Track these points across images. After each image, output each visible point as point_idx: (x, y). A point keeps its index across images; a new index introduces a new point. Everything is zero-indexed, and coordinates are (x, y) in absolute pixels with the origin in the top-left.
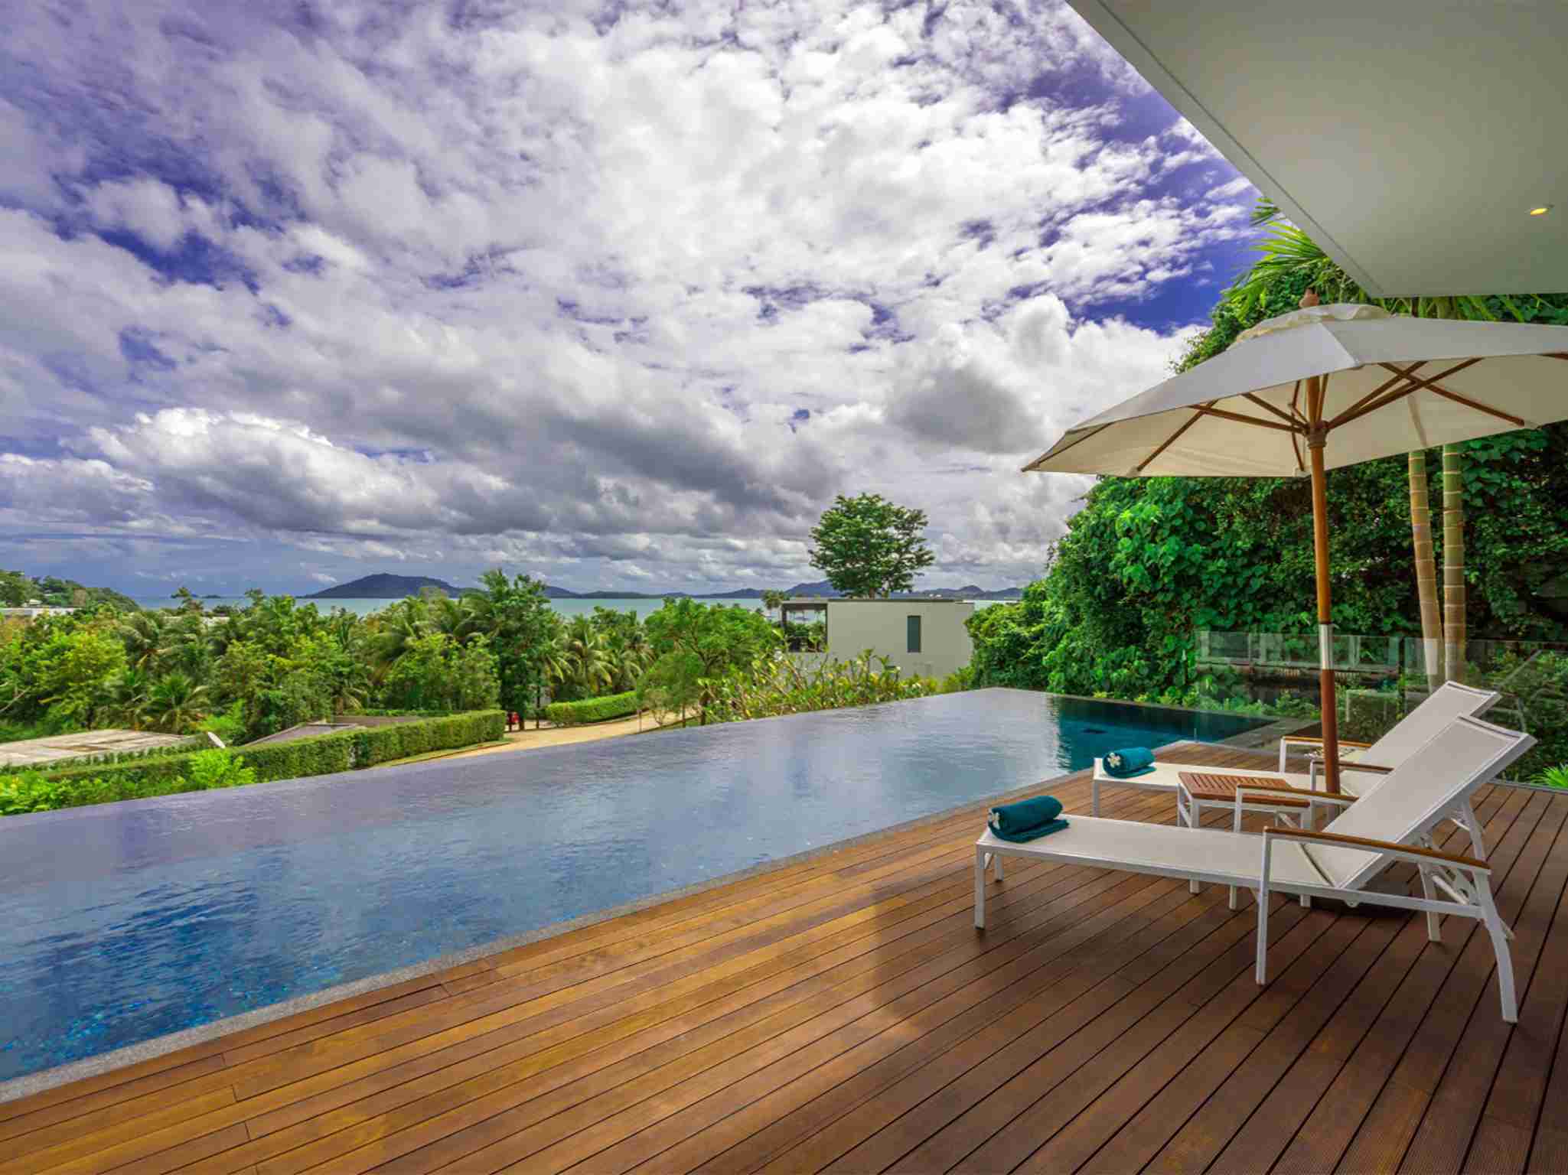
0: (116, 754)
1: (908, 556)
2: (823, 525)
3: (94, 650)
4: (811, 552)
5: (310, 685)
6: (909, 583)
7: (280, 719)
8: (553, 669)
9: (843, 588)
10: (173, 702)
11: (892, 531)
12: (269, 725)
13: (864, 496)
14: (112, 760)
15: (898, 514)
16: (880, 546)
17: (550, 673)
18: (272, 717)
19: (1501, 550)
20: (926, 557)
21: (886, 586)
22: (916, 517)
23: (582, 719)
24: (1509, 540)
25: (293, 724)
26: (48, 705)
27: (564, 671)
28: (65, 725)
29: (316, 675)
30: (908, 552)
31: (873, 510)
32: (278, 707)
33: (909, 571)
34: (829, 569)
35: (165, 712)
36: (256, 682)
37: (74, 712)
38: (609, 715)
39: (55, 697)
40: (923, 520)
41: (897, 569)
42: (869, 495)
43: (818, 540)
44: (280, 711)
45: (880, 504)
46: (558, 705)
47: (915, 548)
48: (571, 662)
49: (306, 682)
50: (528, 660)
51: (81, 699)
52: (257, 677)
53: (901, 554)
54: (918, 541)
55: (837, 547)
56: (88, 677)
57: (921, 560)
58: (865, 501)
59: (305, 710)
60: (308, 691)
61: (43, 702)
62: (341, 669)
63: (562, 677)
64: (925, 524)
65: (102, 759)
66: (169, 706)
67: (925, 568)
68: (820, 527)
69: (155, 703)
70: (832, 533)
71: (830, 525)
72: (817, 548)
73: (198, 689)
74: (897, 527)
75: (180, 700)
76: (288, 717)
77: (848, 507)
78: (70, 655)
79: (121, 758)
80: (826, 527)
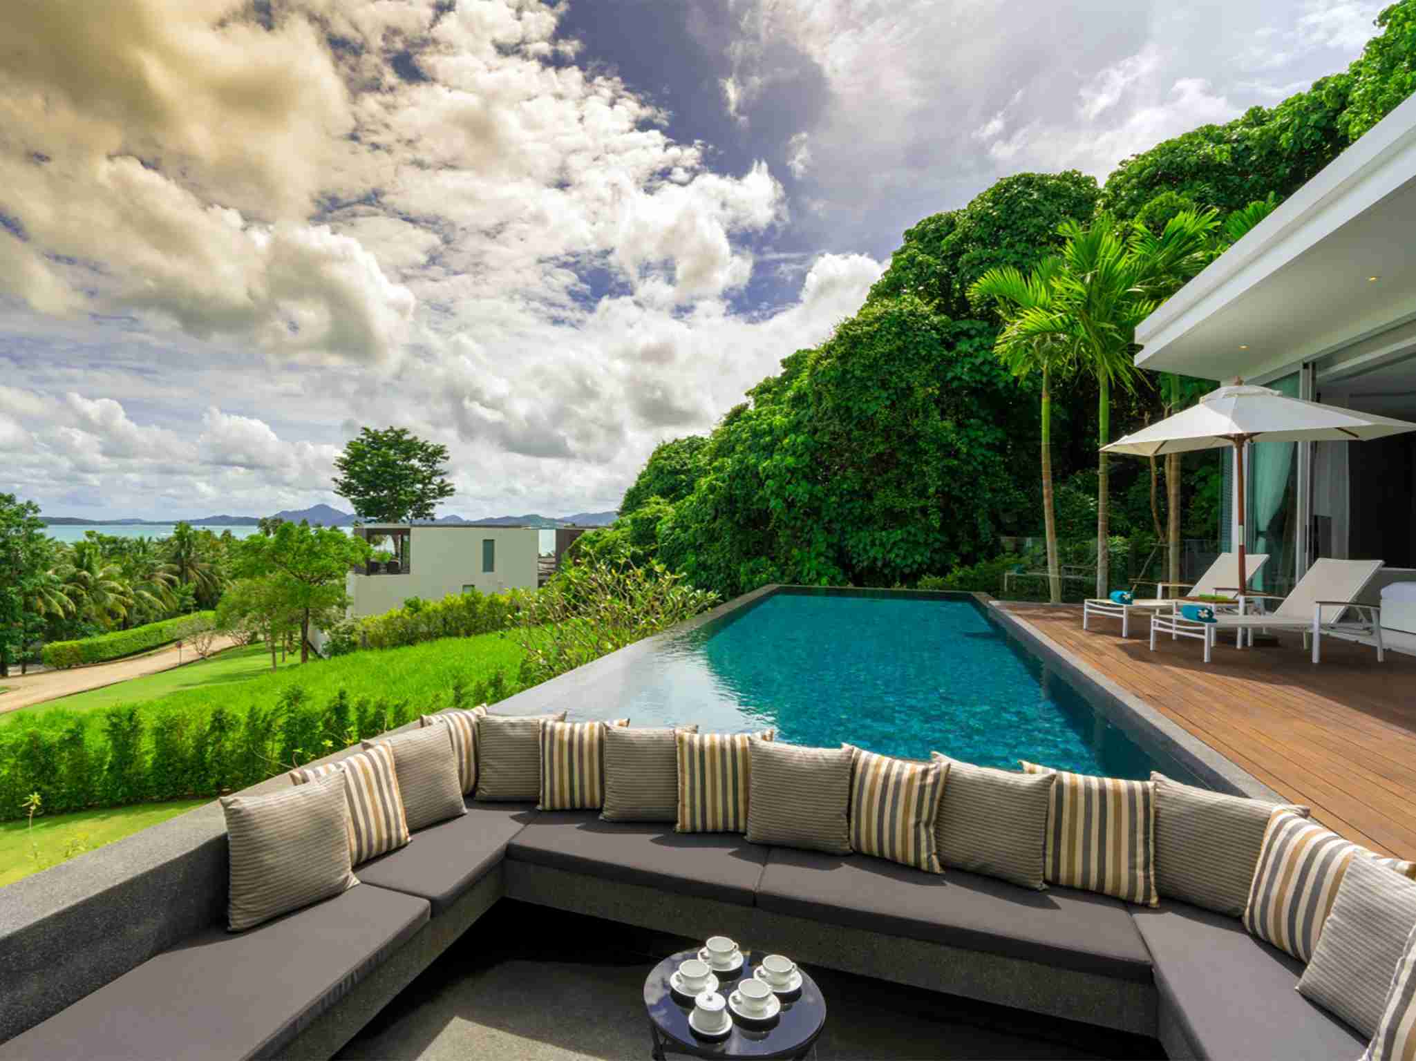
1: (431, 487)
2: (348, 454)
4: (336, 480)
6: (431, 511)
8: (48, 604)
9: (367, 515)
11: (415, 462)
13: (392, 430)
15: (422, 447)
16: (406, 477)
17: (44, 609)
19: (989, 495)
20: (448, 488)
21: (410, 513)
22: (439, 451)
23: (93, 658)
24: (993, 490)
27: (64, 607)
30: (430, 483)
31: (400, 443)
33: (432, 501)
34: (353, 497)
38: (127, 651)
40: (445, 455)
41: (420, 499)
42: (396, 429)
43: (342, 468)
45: (406, 437)
46: (57, 644)
47: (436, 480)
48: (73, 596)
50: (17, 594)
53: (425, 485)
54: (441, 474)
55: (365, 476)
57: (443, 491)
58: (390, 434)
63: (61, 613)
64: (447, 458)
67: (447, 497)
68: (345, 456)
70: (360, 463)
71: (357, 455)
72: (341, 476)
74: (420, 460)
77: (374, 438)
80: (352, 457)
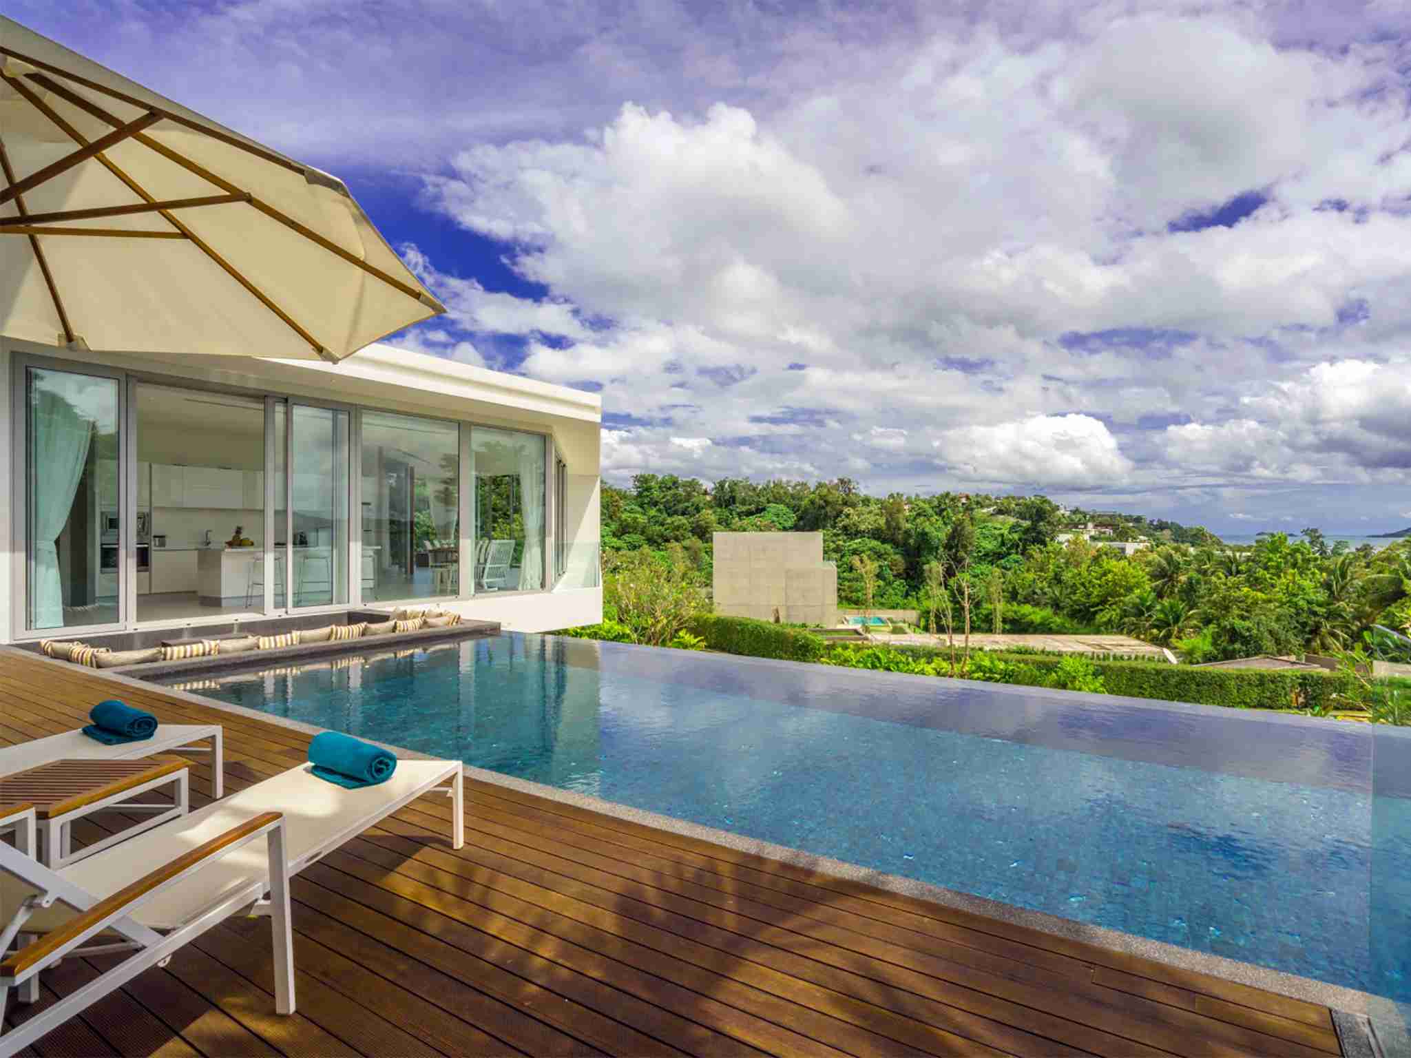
0: (1112, 654)
3: (1125, 575)
5: (1278, 620)
7: (1244, 648)
10: (1171, 621)
12: (1234, 650)
14: (1108, 659)
18: (1237, 646)
25: (1256, 654)
26: (1096, 612)
28: (1102, 628)
29: (1286, 610)
32: (1244, 637)
35: (1164, 628)
36: (1236, 612)
37: (1110, 621)
39: (1100, 607)
44: (1246, 641)
49: (1274, 618)
51: (1114, 610)
52: (1239, 608)
56: (1121, 595)
59: (1268, 644)
60: (1275, 626)
61: (1092, 610)
62: (1317, 609)
65: (1102, 656)
66: (1169, 625)
69: (1157, 620)
73: (1191, 612)
75: (1177, 620)
76: (1252, 647)
78: (1110, 576)
79: (1115, 658)
